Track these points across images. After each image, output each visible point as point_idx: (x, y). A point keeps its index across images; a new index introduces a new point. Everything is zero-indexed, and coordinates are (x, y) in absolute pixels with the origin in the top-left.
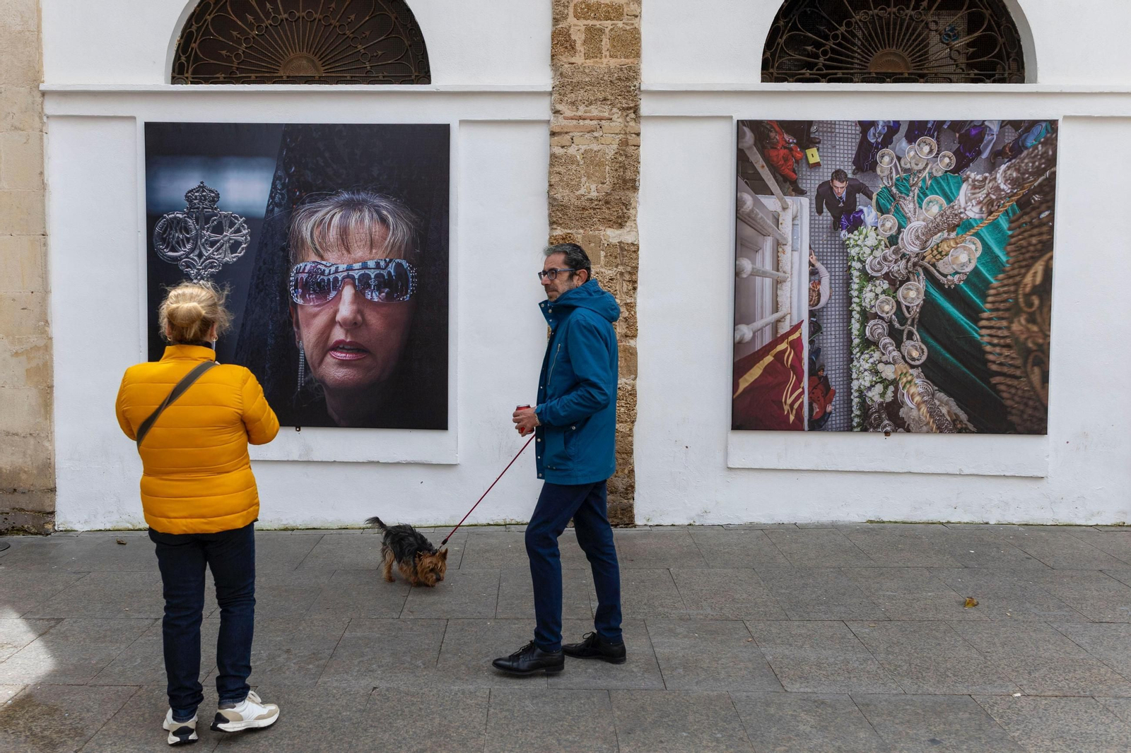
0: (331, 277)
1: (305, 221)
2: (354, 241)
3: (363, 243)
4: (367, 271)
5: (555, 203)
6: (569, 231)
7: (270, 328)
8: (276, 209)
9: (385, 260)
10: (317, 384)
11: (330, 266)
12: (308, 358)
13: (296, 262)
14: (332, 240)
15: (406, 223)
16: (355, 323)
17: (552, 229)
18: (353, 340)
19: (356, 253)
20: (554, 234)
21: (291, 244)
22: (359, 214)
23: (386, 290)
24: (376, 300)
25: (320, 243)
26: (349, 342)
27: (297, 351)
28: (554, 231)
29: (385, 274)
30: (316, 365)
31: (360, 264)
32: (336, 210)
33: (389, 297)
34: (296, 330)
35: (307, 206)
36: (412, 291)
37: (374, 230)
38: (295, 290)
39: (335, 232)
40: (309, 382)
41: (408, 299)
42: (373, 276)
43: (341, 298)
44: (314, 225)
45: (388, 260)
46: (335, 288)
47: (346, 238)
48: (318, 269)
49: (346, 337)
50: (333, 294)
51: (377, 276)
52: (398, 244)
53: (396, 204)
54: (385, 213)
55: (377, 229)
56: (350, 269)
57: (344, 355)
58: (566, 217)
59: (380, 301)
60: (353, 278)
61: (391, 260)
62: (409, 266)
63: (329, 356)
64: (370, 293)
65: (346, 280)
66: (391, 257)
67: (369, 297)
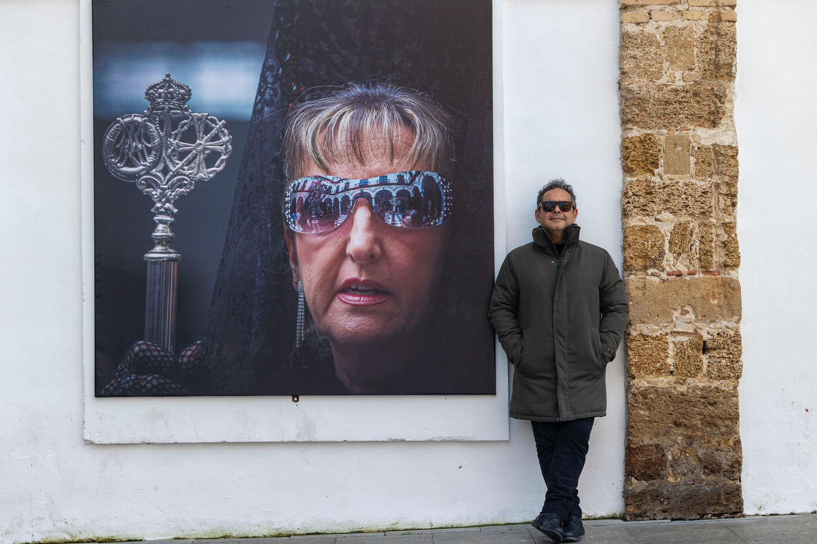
0: (340, 197)
1: (304, 123)
2: (370, 148)
3: (382, 150)
4: (387, 188)
5: (630, 96)
6: (649, 132)
7: (259, 264)
8: (266, 109)
9: (411, 173)
10: (322, 338)
11: (338, 182)
12: (310, 304)
13: (293, 177)
14: (340, 148)
15: (437, 124)
16: (372, 256)
17: (625, 130)
18: (369, 278)
19: (372, 164)
20: (629, 136)
21: (286, 153)
22: (375, 113)
23: (412, 212)
24: (399, 225)
25: (324, 152)
26: (365, 281)
27: (294, 294)
28: (628, 131)
29: (411, 191)
30: (320, 312)
31: (378, 178)
32: (345, 109)
33: (416, 220)
34: (293, 266)
35: (308, 104)
36: (446, 212)
37: (395, 134)
38: (291, 213)
39: (344, 138)
40: (309, 336)
41: (440, 223)
42: (394, 194)
43: (353, 224)
44: (317, 128)
45: (414, 172)
46: (345, 210)
47: (359, 145)
48: (322, 186)
49: (360, 274)
50: (342, 218)
51: (400, 194)
52: (427, 151)
53: (423, 100)
54: (409, 111)
55: (400, 133)
56: (364, 184)
57: (357, 298)
58: (644, 113)
59: (404, 226)
60: (368, 197)
61: (418, 173)
62: (442, 180)
63: (337, 300)
64: (390, 216)
65: (359, 200)
66: (417, 169)
67: (390, 222)
